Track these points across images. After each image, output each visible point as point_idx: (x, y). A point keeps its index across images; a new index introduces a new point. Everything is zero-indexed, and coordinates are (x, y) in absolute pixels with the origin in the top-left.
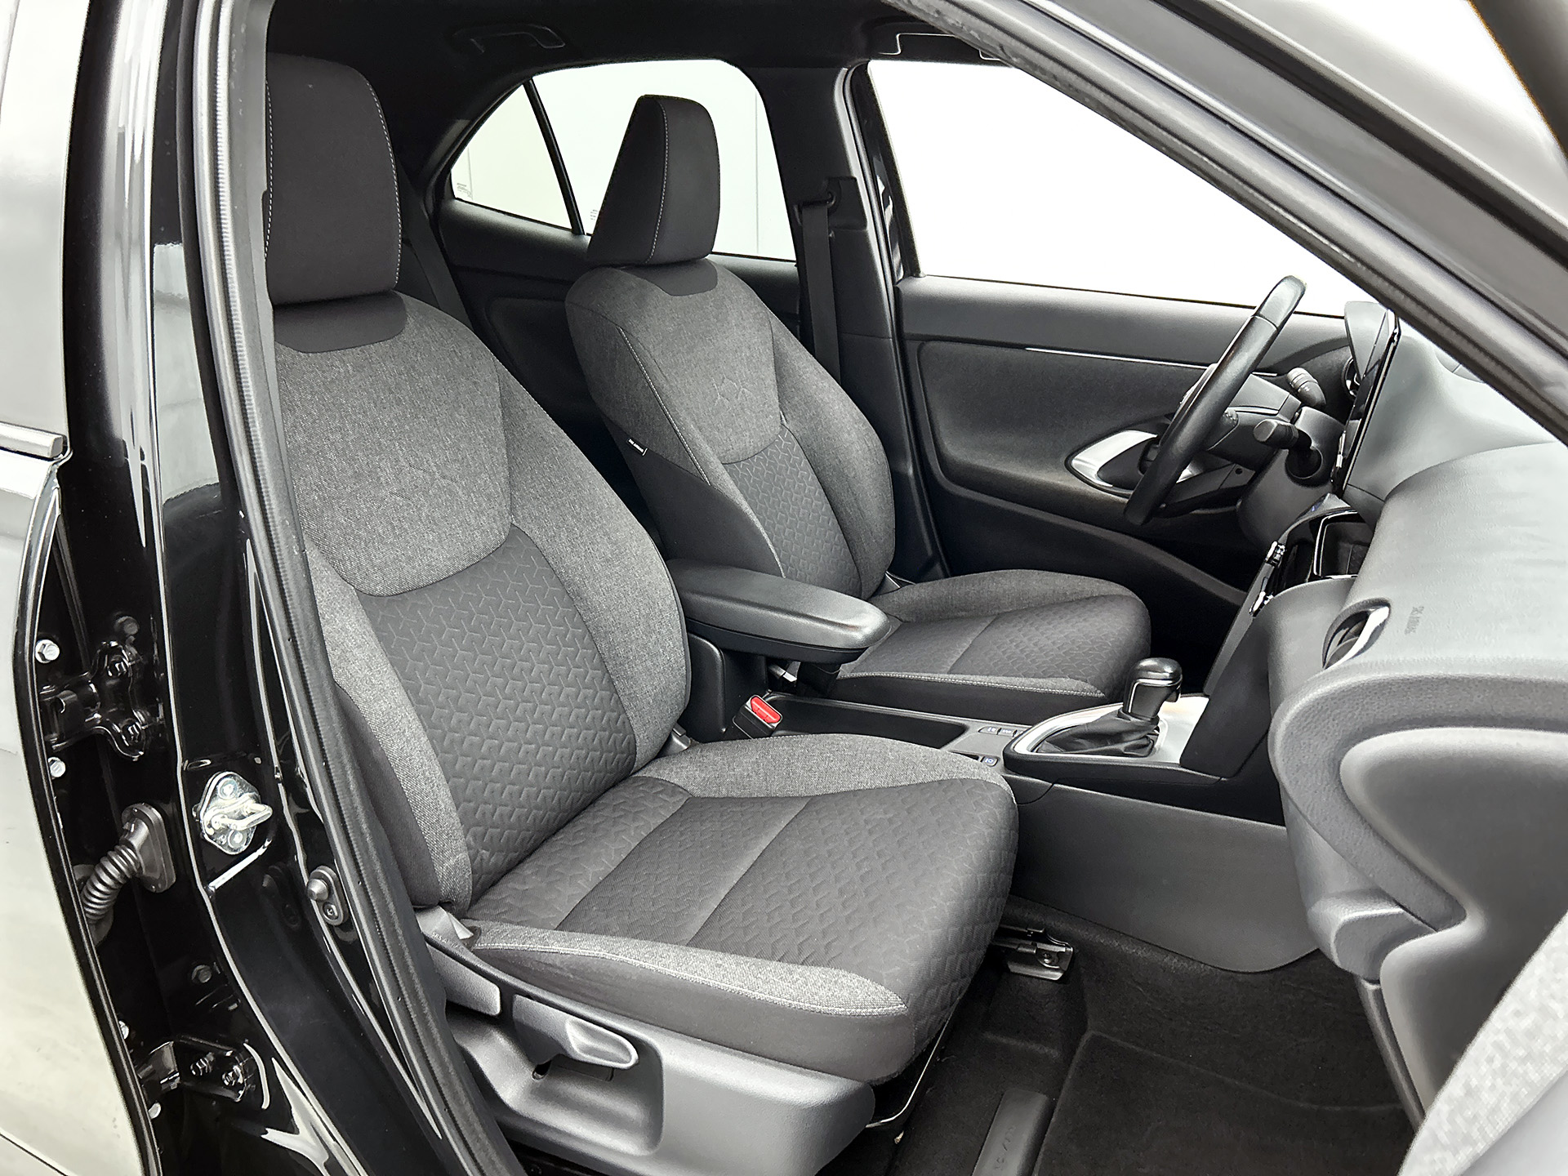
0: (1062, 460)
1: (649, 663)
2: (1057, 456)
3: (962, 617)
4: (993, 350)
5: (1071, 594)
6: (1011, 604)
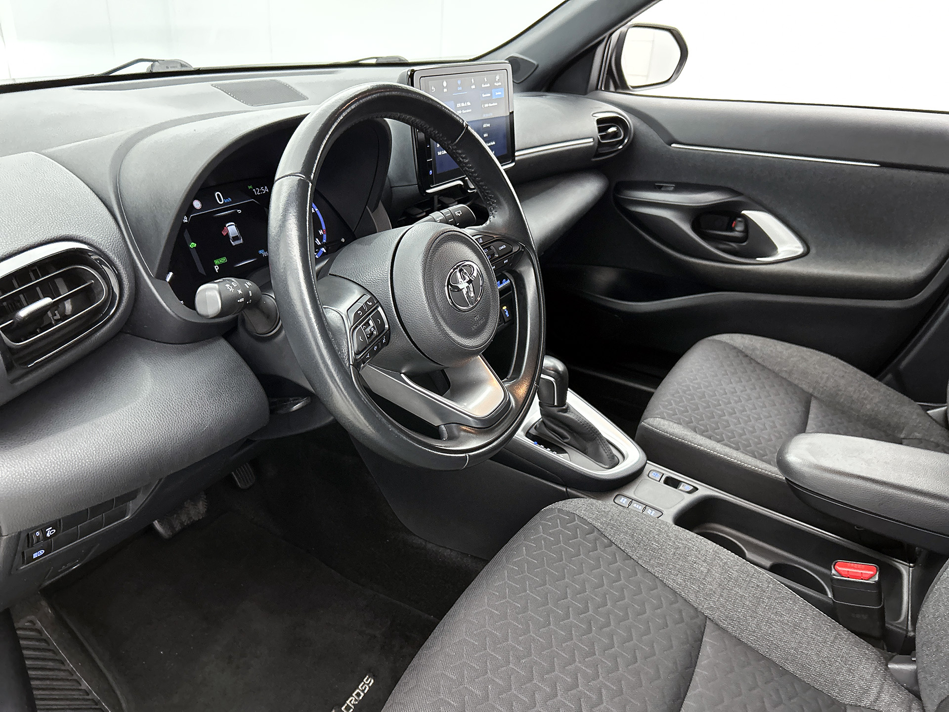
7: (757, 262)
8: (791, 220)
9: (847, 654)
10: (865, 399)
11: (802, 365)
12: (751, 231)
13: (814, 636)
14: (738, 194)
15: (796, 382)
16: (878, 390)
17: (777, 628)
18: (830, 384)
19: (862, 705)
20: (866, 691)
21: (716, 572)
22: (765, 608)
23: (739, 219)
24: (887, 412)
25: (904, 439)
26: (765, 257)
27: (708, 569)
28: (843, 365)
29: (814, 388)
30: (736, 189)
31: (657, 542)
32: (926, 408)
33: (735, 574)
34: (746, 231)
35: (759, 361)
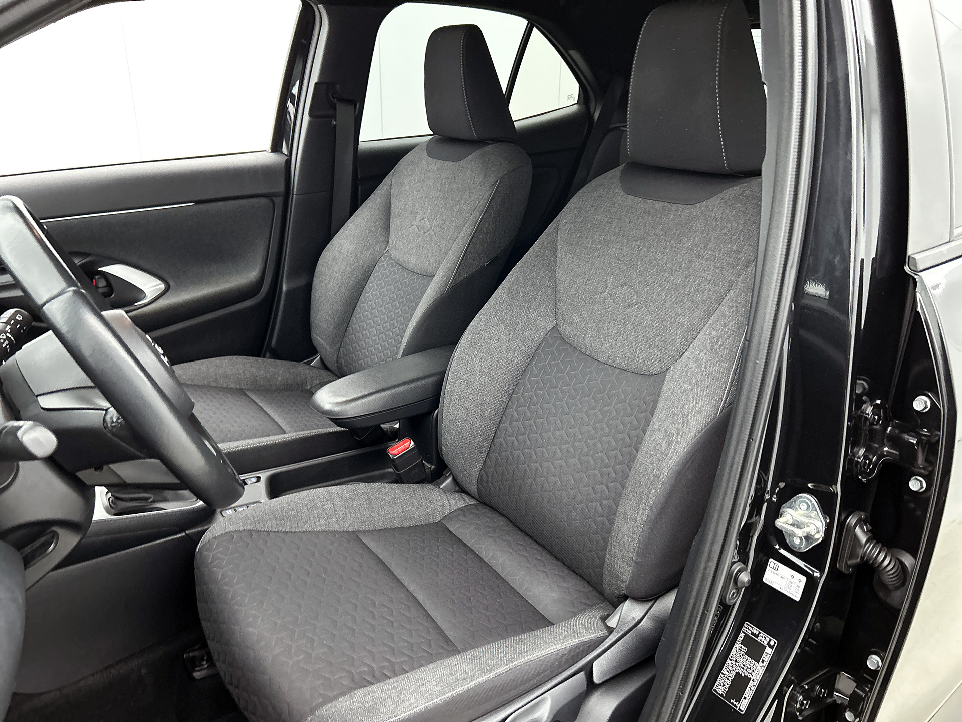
7: (137, 307)
8: (142, 264)
9: (424, 495)
10: (275, 374)
11: (221, 371)
12: (113, 283)
13: (405, 498)
14: (88, 255)
15: (225, 385)
16: (277, 365)
17: (387, 508)
18: (247, 375)
19: (446, 514)
20: (443, 506)
21: (338, 502)
22: (375, 502)
23: (97, 277)
24: (292, 376)
25: (311, 388)
26: (140, 301)
27: (333, 504)
28: (245, 359)
29: (240, 384)
30: (82, 250)
31: (292, 510)
32: (308, 363)
33: (348, 495)
34: (109, 285)
35: (189, 382)
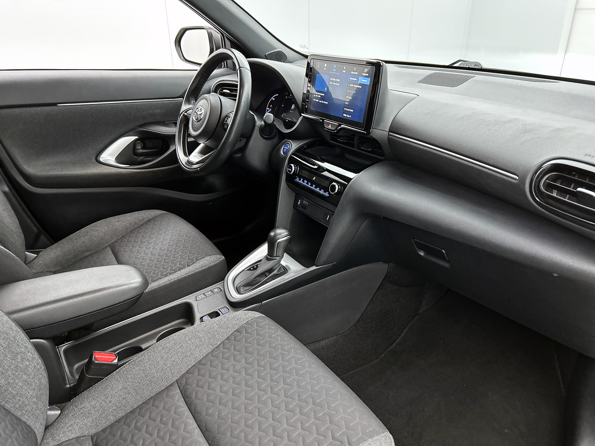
0: (94, 160)
1: (25, 377)
2: (90, 159)
3: (88, 256)
4: (39, 109)
5: (139, 222)
6: (112, 238)
